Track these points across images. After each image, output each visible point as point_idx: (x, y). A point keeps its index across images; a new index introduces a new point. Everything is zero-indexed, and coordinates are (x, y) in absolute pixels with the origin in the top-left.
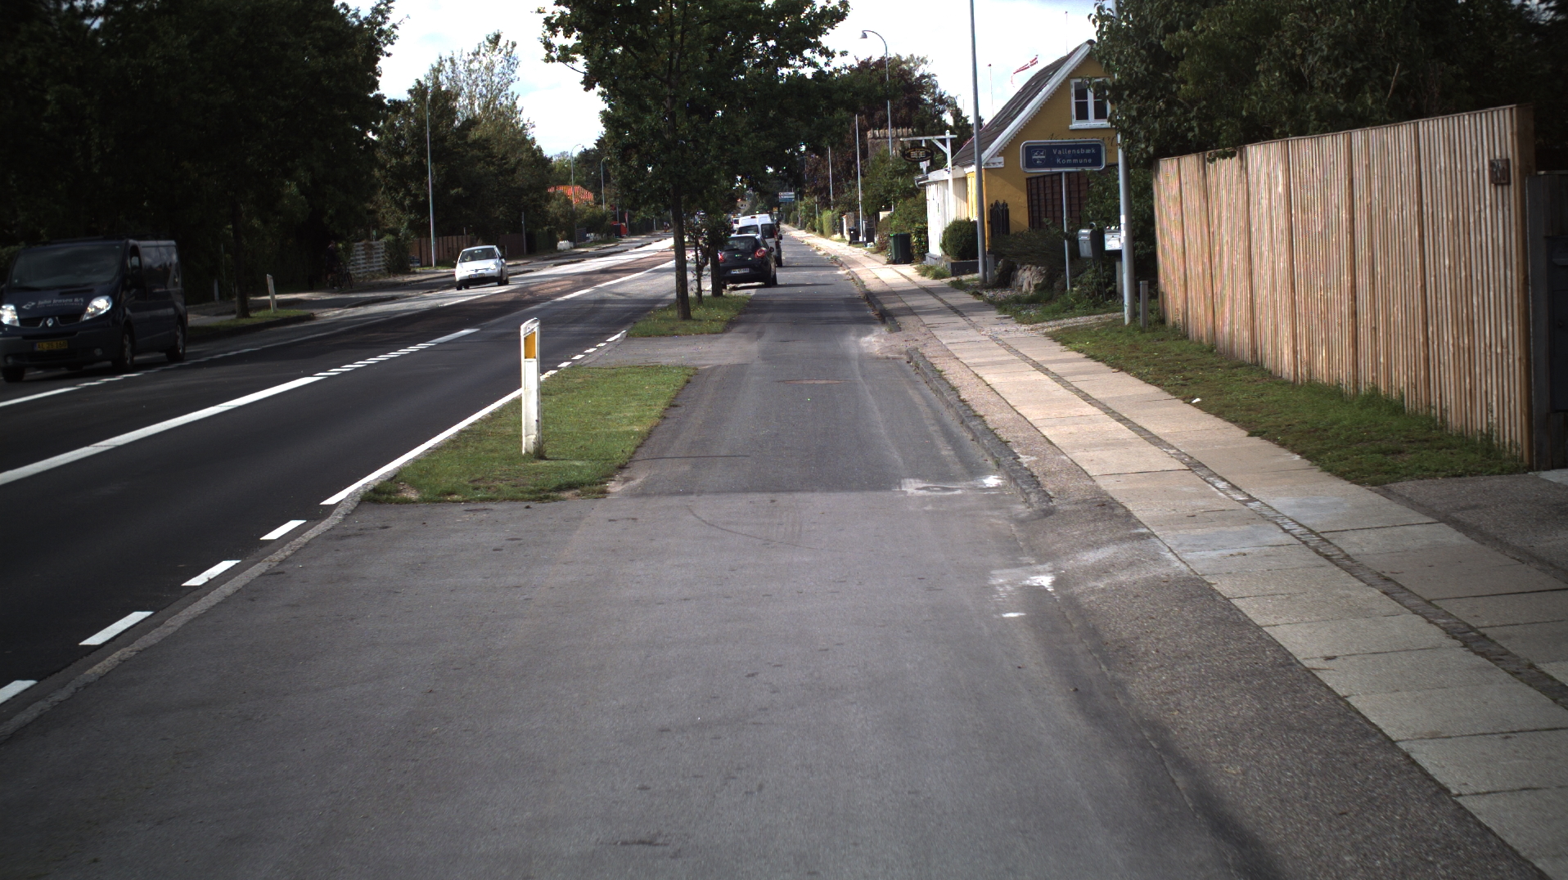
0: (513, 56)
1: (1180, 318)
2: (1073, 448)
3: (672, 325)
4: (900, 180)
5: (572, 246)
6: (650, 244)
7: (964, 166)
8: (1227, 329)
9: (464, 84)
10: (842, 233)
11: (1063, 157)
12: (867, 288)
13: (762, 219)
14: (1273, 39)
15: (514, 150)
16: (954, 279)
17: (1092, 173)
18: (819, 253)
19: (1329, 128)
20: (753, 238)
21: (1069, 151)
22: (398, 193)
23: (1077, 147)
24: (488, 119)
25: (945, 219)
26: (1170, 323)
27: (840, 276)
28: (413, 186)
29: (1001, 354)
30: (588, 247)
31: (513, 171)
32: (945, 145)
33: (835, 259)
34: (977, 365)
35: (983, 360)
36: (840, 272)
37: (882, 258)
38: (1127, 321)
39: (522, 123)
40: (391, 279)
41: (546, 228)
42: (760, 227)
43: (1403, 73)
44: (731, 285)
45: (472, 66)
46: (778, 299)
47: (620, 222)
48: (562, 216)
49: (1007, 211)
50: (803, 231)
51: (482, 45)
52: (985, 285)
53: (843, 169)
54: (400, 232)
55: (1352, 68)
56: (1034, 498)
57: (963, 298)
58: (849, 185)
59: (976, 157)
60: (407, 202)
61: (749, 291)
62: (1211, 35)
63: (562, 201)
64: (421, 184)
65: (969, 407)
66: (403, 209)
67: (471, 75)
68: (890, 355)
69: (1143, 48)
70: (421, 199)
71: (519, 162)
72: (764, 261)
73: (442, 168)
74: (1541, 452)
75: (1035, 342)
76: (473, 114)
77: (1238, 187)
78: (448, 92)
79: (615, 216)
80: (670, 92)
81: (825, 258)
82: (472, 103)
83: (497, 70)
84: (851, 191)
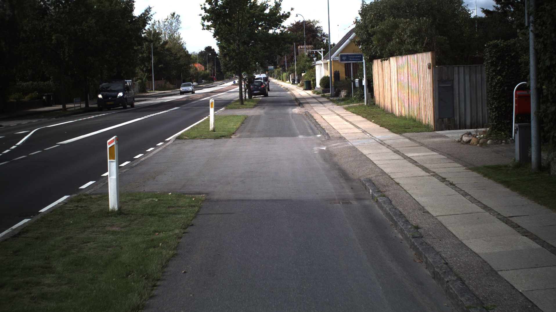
0: (179, 20)
1: (378, 103)
2: (339, 129)
3: (238, 106)
4: (308, 63)
5: (197, 84)
6: (224, 84)
7: (327, 59)
8: (387, 105)
9: (163, 29)
10: (290, 81)
11: (351, 58)
12: (296, 97)
13: (263, 76)
14: (397, 31)
15: (179, 52)
16: (323, 94)
17: (360, 63)
18: (282, 87)
19: (408, 54)
20: (261, 81)
21: (353, 57)
22: (142, 66)
23: (356, 55)
24: (170, 41)
25: (321, 76)
26: (376, 104)
27: (288, 94)
28: (146, 64)
29: (330, 112)
30: (203, 85)
31: (179, 59)
32: (321, 53)
33: (287, 89)
34: (322, 115)
35: (324, 113)
36: (288, 93)
37: (302, 88)
38: (365, 104)
39: (182, 43)
40: (141, 94)
41: (189, 78)
42: (262, 78)
43: (428, 40)
44: (254, 96)
45: (165, 23)
46: (268, 100)
47: (213, 76)
48: (194, 74)
49: (339, 74)
50: (276, 80)
51: (169, 17)
52: (332, 96)
53: (290, 58)
54: (143, 79)
55: (415, 39)
56: (326, 137)
57: (325, 99)
58: (292, 64)
59: (329, 57)
60: (144, 69)
61: (260, 98)
62: (381, 29)
63: (194, 68)
64: (149, 63)
65: (318, 123)
66: (143, 71)
67: (165, 26)
68: (300, 113)
69: (366, 31)
70: (149, 68)
71: (181, 56)
72: (264, 89)
73: (157, 58)
74: (436, 127)
75: (340, 110)
76: (166, 39)
77: (389, 68)
78: (158, 32)
79: (212, 74)
80: (238, 38)
81: (284, 88)
82: (165, 36)
83: (174, 25)
84: (292, 66)
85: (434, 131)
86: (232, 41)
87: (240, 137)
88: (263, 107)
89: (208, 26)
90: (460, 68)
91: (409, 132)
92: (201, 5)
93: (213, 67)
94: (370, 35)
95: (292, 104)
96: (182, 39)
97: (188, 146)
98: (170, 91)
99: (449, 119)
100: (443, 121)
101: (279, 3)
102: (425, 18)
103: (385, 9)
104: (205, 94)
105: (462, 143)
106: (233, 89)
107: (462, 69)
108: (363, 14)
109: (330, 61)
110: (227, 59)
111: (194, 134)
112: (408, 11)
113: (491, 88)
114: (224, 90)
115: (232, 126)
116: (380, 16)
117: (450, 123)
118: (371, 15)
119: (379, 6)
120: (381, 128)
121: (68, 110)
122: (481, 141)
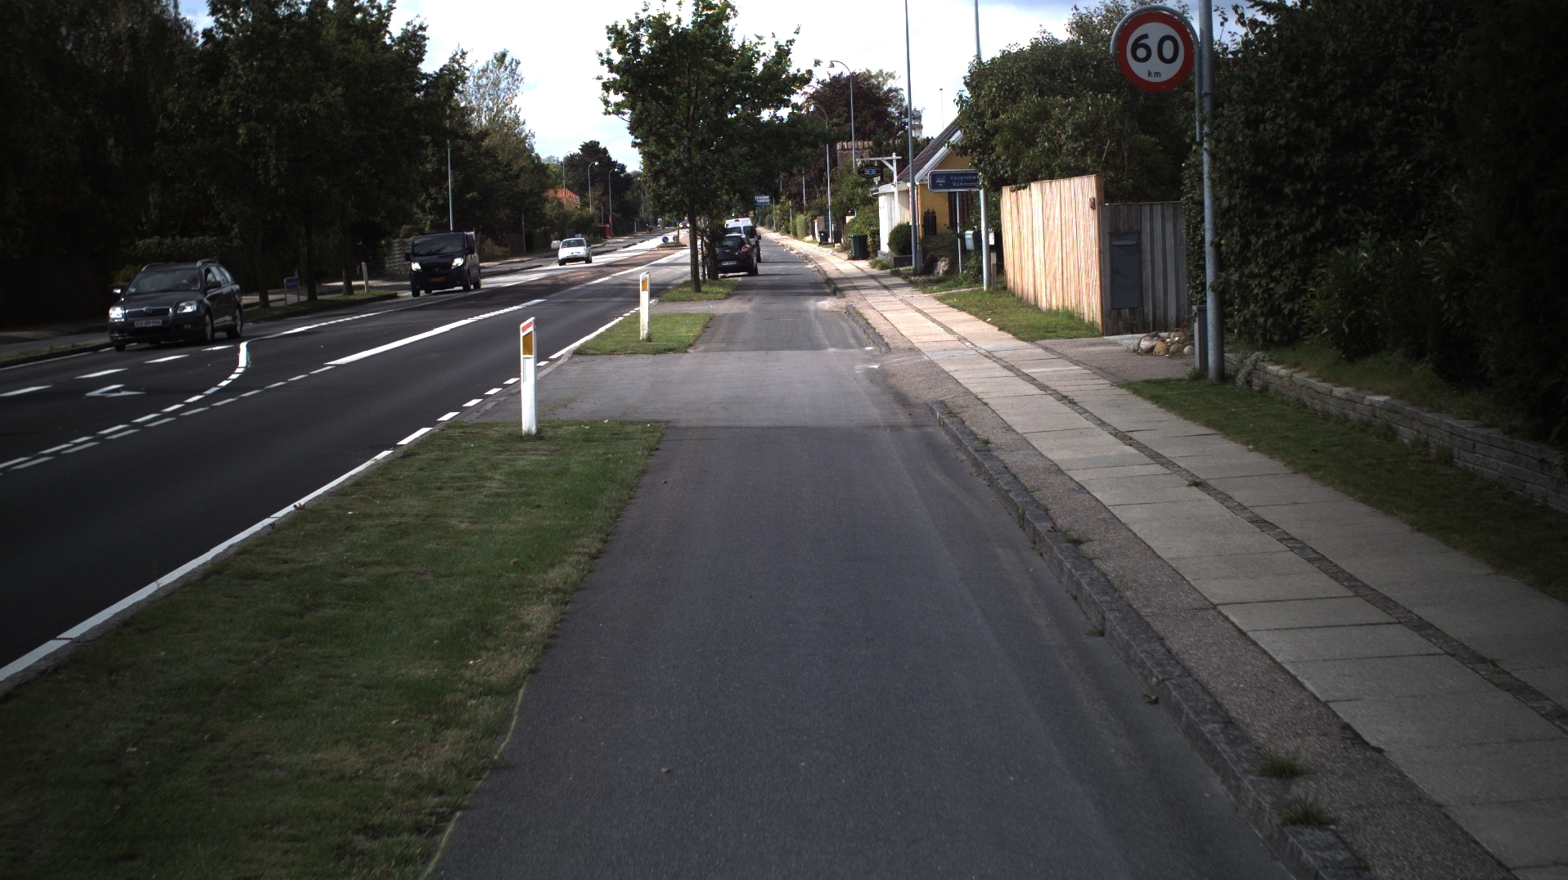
0: (517, 73)
3: (688, 295)
4: (858, 191)
6: (635, 244)
7: (905, 182)
8: (1026, 288)
9: (473, 98)
10: (814, 235)
11: (955, 181)
12: (829, 275)
13: (745, 222)
14: (1046, 124)
15: (517, 157)
16: (894, 269)
18: (792, 252)
20: (740, 237)
21: (960, 178)
22: (421, 196)
23: (964, 175)
24: (494, 130)
25: (892, 223)
27: (808, 268)
28: (433, 191)
29: (904, 304)
31: (517, 176)
32: (892, 165)
33: (806, 257)
34: (884, 310)
35: (889, 308)
36: (808, 266)
37: (845, 256)
38: (984, 289)
39: (524, 134)
41: (543, 229)
42: (743, 228)
43: (1112, 146)
44: (722, 275)
45: (480, 82)
46: (760, 282)
47: (605, 224)
48: (555, 217)
49: (935, 217)
50: (778, 234)
51: (490, 63)
53: (815, 175)
56: (883, 349)
58: (821, 191)
59: (911, 176)
60: (428, 205)
61: (739, 277)
62: (1013, 120)
63: (555, 202)
64: (440, 189)
65: (871, 325)
67: (479, 90)
68: (835, 309)
70: (441, 202)
71: (522, 169)
72: (748, 255)
73: (460, 174)
74: (1106, 328)
75: (926, 301)
76: (481, 124)
77: (1029, 206)
78: (463, 108)
79: (601, 217)
80: (689, 134)
81: (798, 255)
82: (480, 117)
83: (503, 85)
84: (822, 197)
85: (1103, 335)
86: (673, 141)
87: (706, 351)
88: (749, 297)
89: (617, 105)
90: (1154, 207)
91: (1050, 338)
92: (601, 55)
93: (604, 199)
94: (989, 135)
95: (818, 291)
96: (524, 123)
97: (604, 366)
98: (496, 263)
99: (1132, 311)
100: (1119, 314)
101: (786, 48)
102: (1109, 96)
103: (1023, 75)
104: (595, 270)
105: (1139, 354)
106: (665, 258)
107: (1158, 209)
108: (974, 83)
109: (914, 184)
110: (663, 182)
111: (609, 345)
112: (1074, 79)
113: (1193, 246)
114: (642, 261)
115: (685, 332)
116: (1011, 89)
117: (1134, 319)
118: (990, 87)
119: (1010, 68)
120: (1001, 332)
121: (272, 305)
122: (1172, 348)
